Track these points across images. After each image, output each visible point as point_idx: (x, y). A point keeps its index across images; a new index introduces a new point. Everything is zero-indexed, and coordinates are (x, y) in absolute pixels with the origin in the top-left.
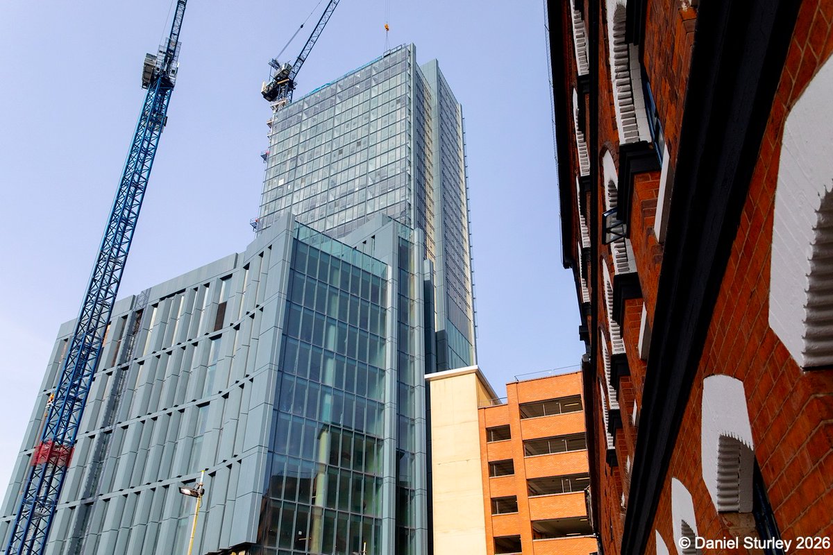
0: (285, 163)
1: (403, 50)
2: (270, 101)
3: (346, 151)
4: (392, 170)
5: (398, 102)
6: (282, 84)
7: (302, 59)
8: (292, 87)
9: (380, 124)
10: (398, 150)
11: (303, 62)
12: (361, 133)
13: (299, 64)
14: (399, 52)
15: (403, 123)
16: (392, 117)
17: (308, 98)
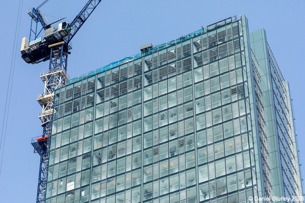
0: (74, 160)
1: (236, 24)
2: (29, 63)
3: (164, 152)
4: (233, 183)
5: (233, 92)
6: (55, 48)
7: (83, 18)
8: (67, 51)
9: (209, 120)
10: (239, 157)
11: (83, 22)
12: (182, 129)
13: (77, 24)
14: (229, 27)
15: (243, 121)
16: (226, 111)
17: (103, 74)
